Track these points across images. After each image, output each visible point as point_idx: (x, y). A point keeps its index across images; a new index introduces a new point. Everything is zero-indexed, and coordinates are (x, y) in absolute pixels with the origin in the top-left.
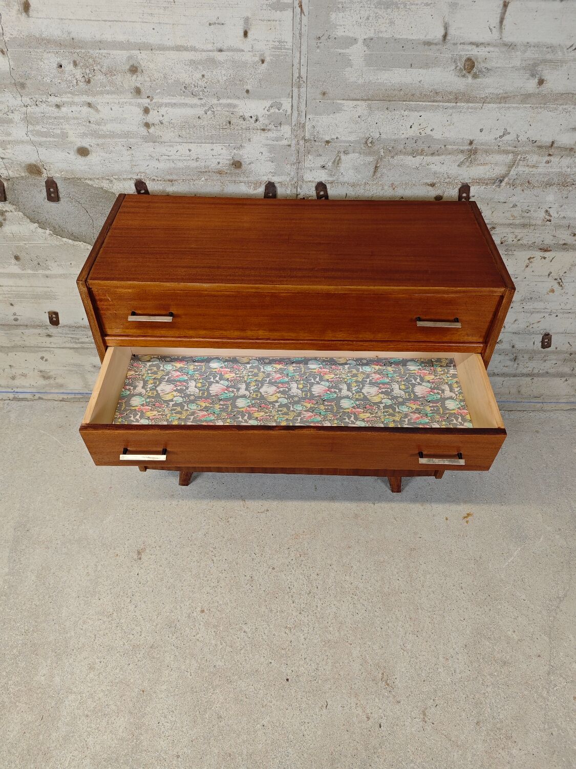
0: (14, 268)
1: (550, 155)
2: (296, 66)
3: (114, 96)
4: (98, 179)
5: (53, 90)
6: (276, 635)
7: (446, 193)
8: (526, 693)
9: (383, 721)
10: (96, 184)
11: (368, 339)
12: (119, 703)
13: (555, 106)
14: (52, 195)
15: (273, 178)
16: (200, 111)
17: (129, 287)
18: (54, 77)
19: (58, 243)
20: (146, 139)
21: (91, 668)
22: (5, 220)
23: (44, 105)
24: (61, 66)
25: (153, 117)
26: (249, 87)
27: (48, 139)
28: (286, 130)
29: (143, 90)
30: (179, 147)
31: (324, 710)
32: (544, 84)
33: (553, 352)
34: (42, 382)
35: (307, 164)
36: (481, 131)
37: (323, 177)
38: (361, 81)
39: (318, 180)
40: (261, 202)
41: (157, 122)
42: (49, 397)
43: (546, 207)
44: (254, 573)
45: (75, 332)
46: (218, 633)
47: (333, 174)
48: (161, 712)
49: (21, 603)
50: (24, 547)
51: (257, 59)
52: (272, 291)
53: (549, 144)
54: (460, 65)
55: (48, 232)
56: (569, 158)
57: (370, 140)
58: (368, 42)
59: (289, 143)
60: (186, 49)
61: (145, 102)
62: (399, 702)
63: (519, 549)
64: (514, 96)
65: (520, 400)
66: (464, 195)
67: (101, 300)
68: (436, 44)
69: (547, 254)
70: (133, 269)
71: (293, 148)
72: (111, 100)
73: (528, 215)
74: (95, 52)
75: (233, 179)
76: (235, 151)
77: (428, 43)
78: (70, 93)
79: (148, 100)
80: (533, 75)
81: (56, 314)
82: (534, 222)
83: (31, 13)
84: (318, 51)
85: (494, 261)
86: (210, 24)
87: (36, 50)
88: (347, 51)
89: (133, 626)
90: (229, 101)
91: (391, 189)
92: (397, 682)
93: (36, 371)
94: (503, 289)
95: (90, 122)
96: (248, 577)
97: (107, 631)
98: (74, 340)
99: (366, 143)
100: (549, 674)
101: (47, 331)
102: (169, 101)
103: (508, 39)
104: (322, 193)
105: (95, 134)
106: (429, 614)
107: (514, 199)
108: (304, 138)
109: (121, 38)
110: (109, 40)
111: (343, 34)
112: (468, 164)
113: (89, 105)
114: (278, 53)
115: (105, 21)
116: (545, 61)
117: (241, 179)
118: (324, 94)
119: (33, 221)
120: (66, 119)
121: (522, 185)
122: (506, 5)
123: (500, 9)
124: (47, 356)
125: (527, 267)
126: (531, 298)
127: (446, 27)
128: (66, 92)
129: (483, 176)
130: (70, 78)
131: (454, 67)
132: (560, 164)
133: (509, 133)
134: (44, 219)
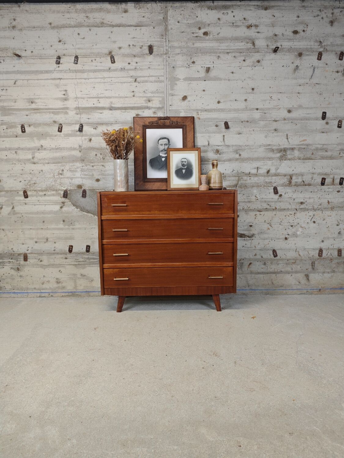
0: (61, 226)
1: (250, 177)
3: (111, 163)
5: (92, 162)
13: (247, 162)
14: (84, 195)
18: (94, 158)
19: (81, 214)
22: (64, 205)
23: (88, 166)
24: (96, 155)
27: (87, 176)
31: (185, 362)
32: (241, 156)
33: (280, 259)
34: (56, 285)
36: (226, 170)
43: (255, 194)
45: (78, 256)
53: (249, 173)
54: (215, 151)
56: (257, 177)
64: (233, 159)
69: (261, 213)
73: (249, 198)
77: (204, 146)
78: (98, 162)
80: (237, 153)
81: (72, 246)
82: (252, 200)
83: (91, 141)
87: (90, 151)
93: (55, 278)
95: (102, 171)
98: (76, 260)
101: (65, 256)
103: (227, 144)
105: (103, 174)
107: (243, 192)
113: (103, 166)
116: (239, 149)
119: (74, 206)
120: (95, 170)
121: (244, 187)
122: (224, 136)
123: (222, 137)
124: (62, 269)
125: (255, 218)
126: (262, 232)
127: (208, 142)
128: (96, 162)
129: (230, 184)
130: (98, 158)
131: (213, 152)
132: (254, 180)
133: (235, 170)
134: (79, 205)
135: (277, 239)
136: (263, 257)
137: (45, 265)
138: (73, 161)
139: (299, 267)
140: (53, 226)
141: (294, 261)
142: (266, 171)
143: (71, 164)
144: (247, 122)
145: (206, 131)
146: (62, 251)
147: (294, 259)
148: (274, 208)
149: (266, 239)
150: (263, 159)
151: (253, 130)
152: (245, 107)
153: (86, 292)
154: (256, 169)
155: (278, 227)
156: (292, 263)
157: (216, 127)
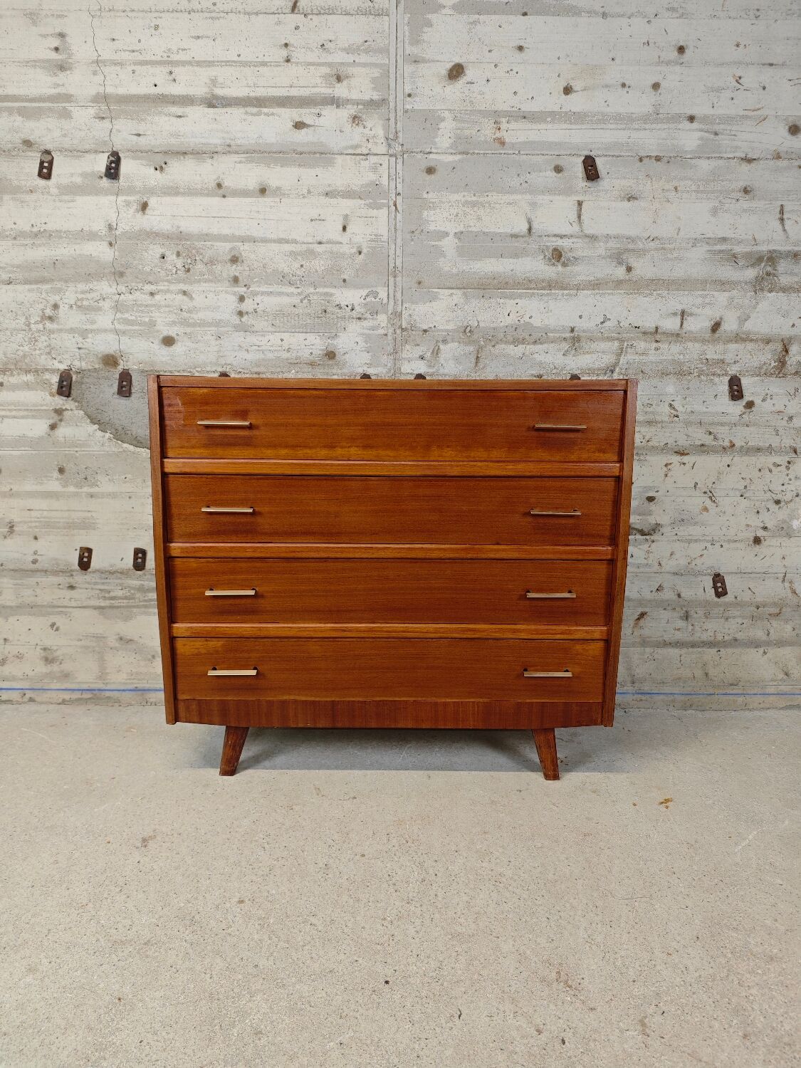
0: (54, 485)
1: (657, 341)
2: (392, 256)
3: (211, 284)
4: (179, 372)
5: (151, 279)
9: (568, 1036)
13: (649, 292)
14: (124, 389)
15: (369, 370)
16: (296, 300)
18: (155, 267)
19: (116, 450)
20: (237, 328)
22: (61, 420)
23: (138, 293)
24: (164, 258)
25: (248, 305)
26: (346, 277)
27: (134, 328)
28: (382, 319)
29: (240, 278)
30: (271, 337)
31: (456, 1021)
32: (632, 271)
33: (731, 604)
35: (404, 355)
36: (581, 317)
37: (421, 368)
38: (455, 271)
39: (417, 371)
41: (250, 309)
43: (669, 400)
44: (331, 861)
45: (108, 581)
47: (432, 364)
51: (354, 250)
53: (654, 330)
54: (548, 254)
55: (108, 435)
56: (678, 344)
57: (469, 329)
58: (459, 235)
59: (386, 332)
60: (287, 242)
61: (242, 290)
62: (593, 1009)
64: (607, 283)
68: (523, 237)
69: (685, 459)
71: (390, 338)
72: (207, 289)
73: (651, 409)
75: (326, 370)
76: (329, 340)
77: (515, 236)
78: (168, 281)
79: (245, 289)
80: (620, 263)
81: (90, 551)
82: (658, 418)
83: (147, 211)
84: (413, 243)
87: (143, 242)
88: (439, 243)
90: (326, 290)
92: (586, 982)
93: (38, 648)
95: (181, 310)
96: (321, 865)
99: (465, 331)
101: (71, 580)
102: (266, 290)
103: (588, 232)
105: (185, 323)
108: (401, 327)
109: (226, 231)
110: (215, 233)
111: (435, 228)
112: (573, 352)
113: (185, 293)
114: (373, 245)
115: (215, 217)
116: (628, 251)
117: (334, 372)
118: (420, 283)
119: (93, 422)
120: (158, 307)
122: (580, 204)
123: (576, 207)
124: (60, 621)
125: (666, 475)
126: (683, 520)
127: (530, 222)
128: (164, 281)
129: (591, 365)
130: (170, 267)
131: (542, 257)
132: (671, 351)
133: (609, 319)
134: (107, 419)
135: (729, 541)
136: (682, 595)
137: (7, 607)
138: (89, 277)
139: (789, 628)
140: (29, 486)
141: (777, 611)
142: (709, 324)
143: (81, 286)
144: (658, 159)
145: (525, 185)
146: (57, 564)
147: (775, 604)
148: (727, 444)
150: (703, 284)
151: (676, 188)
152: (651, 110)
153: (136, 690)
154: (679, 317)
155: (735, 504)
156: (770, 615)
157: (555, 174)
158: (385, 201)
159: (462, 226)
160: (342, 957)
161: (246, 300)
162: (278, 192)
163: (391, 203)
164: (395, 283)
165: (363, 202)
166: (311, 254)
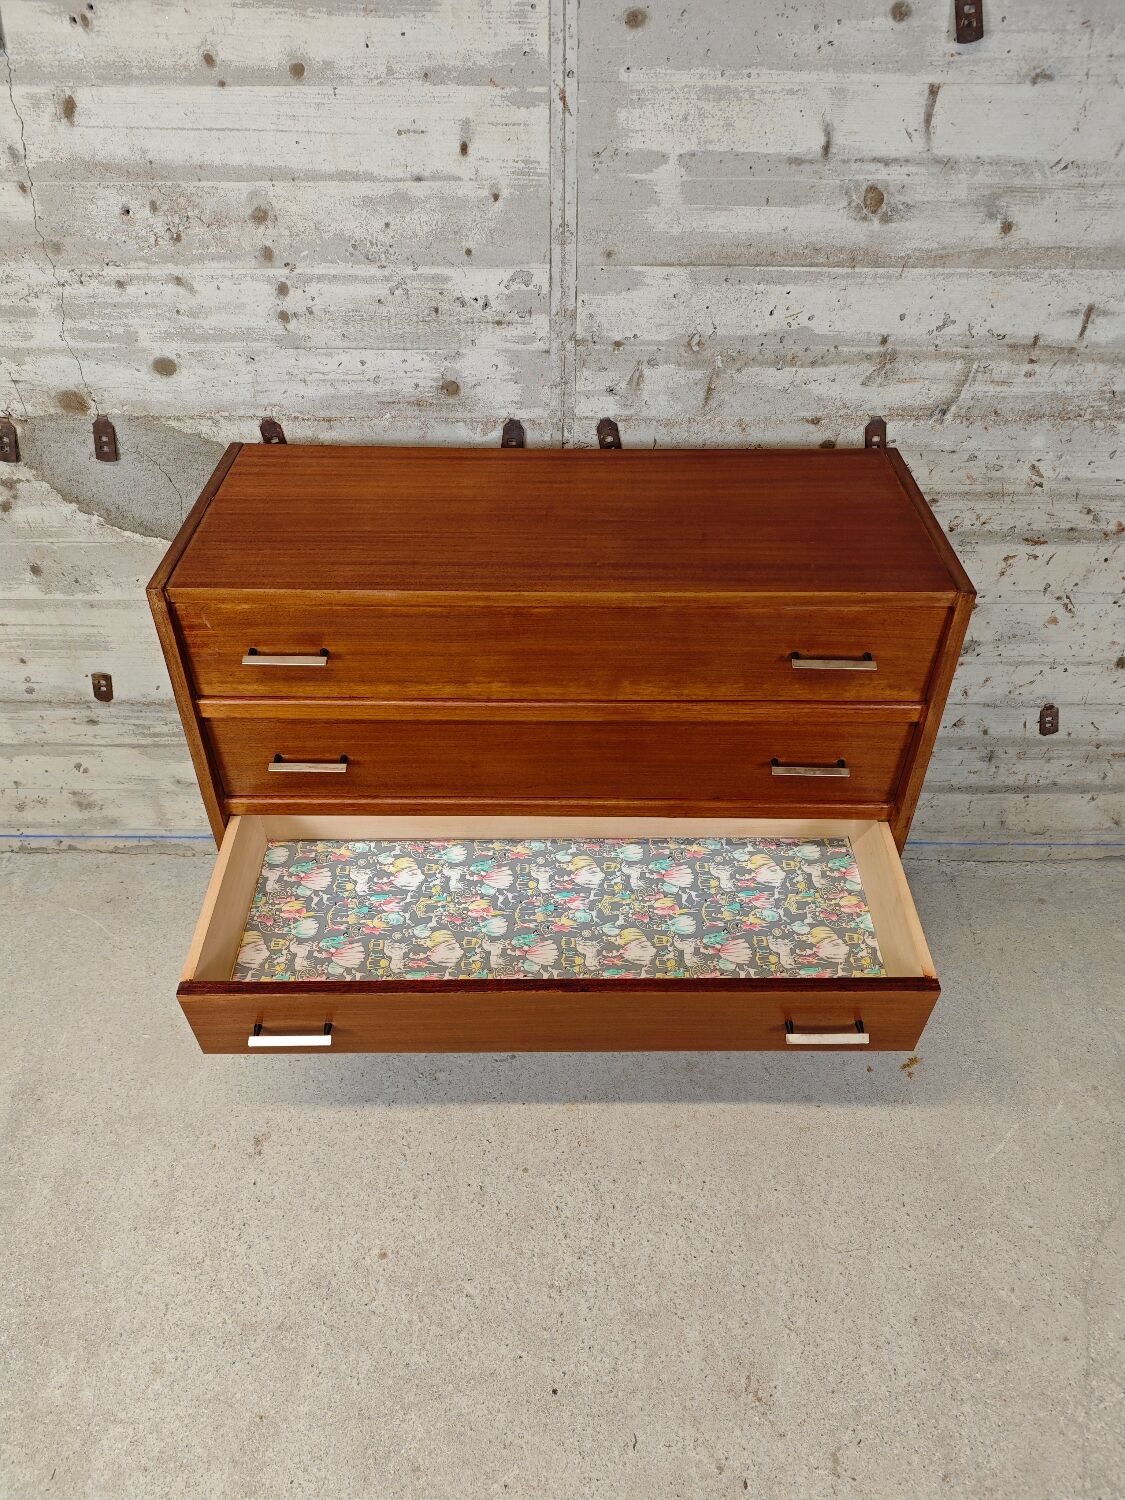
0: (30, 590)
1: (1032, 361)
2: (557, 204)
3: (222, 264)
4: (192, 418)
5: (112, 255)
6: (532, 1301)
7: (841, 436)
8: (1041, 1414)
9: (751, 1475)
10: (187, 427)
11: (702, 698)
12: (210, 1442)
13: (1036, 271)
14: (106, 449)
15: (518, 412)
16: (382, 290)
17: (246, 600)
18: (115, 231)
19: (114, 540)
20: (281, 342)
21: (157, 1371)
22: (15, 497)
23: (94, 283)
24: (128, 212)
25: (294, 301)
26: (470, 245)
27: (101, 345)
28: (540, 323)
29: (276, 252)
30: (343, 357)
31: (631, 1453)
32: (1012, 231)
33: (1063, 742)
34: (76, 815)
35: (580, 386)
36: (902, 317)
37: (610, 409)
38: (676, 231)
39: (602, 415)
40: (495, 454)
41: (301, 309)
42: (90, 844)
43: (1032, 459)
44: (487, 1179)
45: (143, 714)
46: (414, 1297)
47: (629, 402)
48: (297, 1459)
49: (20, 1242)
50: (30, 1132)
51: (485, 193)
52: (516, 605)
53: (1030, 342)
54: (857, 199)
55: (95, 519)
56: (1068, 367)
57: (696, 339)
58: (687, 160)
59: (546, 347)
60: (356, 177)
61: (281, 273)
62: (782, 1435)
63: (1016, 1126)
64: (960, 254)
65: (1006, 841)
66: (876, 439)
67: (192, 627)
68: (811, 162)
69: (1039, 550)
70: (253, 569)
72: (219, 271)
73: (999, 474)
74: (190, 186)
75: (444, 414)
76: (446, 363)
77: (796, 161)
78: (144, 259)
79: (286, 271)
80: (991, 216)
81: (108, 678)
82: (1010, 488)
83: (77, 118)
84: (597, 176)
85: (934, 548)
86: (400, 133)
87: (82, 183)
88: (649, 176)
89: (244, 1286)
90: (436, 270)
91: (737, 429)
92: (778, 1394)
93: (65, 792)
94: (951, 595)
95: (178, 312)
96: (475, 1188)
97: (190, 1296)
98: (141, 730)
99: (689, 344)
100: (1087, 1375)
101: (88, 713)
102: (324, 272)
103: (941, 150)
104: (609, 439)
105: (186, 334)
106: (839, 1256)
107: (971, 445)
108: (573, 337)
109: (238, 159)
110: (216, 163)
111: (641, 146)
112: (880, 380)
113: (178, 281)
114: (521, 182)
115: (210, 130)
116: (1011, 190)
117: (458, 415)
118: (609, 255)
119: (67, 499)
120: (135, 307)
121: (984, 417)
122: (934, 91)
123: (923, 100)
124: (86, 762)
125: (1003, 574)
126: (1014, 636)
127: (828, 133)
128: (136, 259)
129: (909, 402)
130: (144, 233)
131: (845, 204)
132: (1053, 379)
133: (954, 322)
134: (89, 494)
135: (1079, 664)
136: (990, 731)
137: (7, 745)
145: (826, 49)
146: (64, 693)
148: (1112, 527)
149: (1028, 663)
154: (1082, 317)
155: (1102, 613)
156: (1113, 755)
157: (890, 22)
158: (543, 90)
159: (694, 140)
160: (504, 1350)
161: (291, 292)
162: (329, 73)
163: (555, 95)
164: (564, 257)
165: (498, 91)
166: (402, 200)
